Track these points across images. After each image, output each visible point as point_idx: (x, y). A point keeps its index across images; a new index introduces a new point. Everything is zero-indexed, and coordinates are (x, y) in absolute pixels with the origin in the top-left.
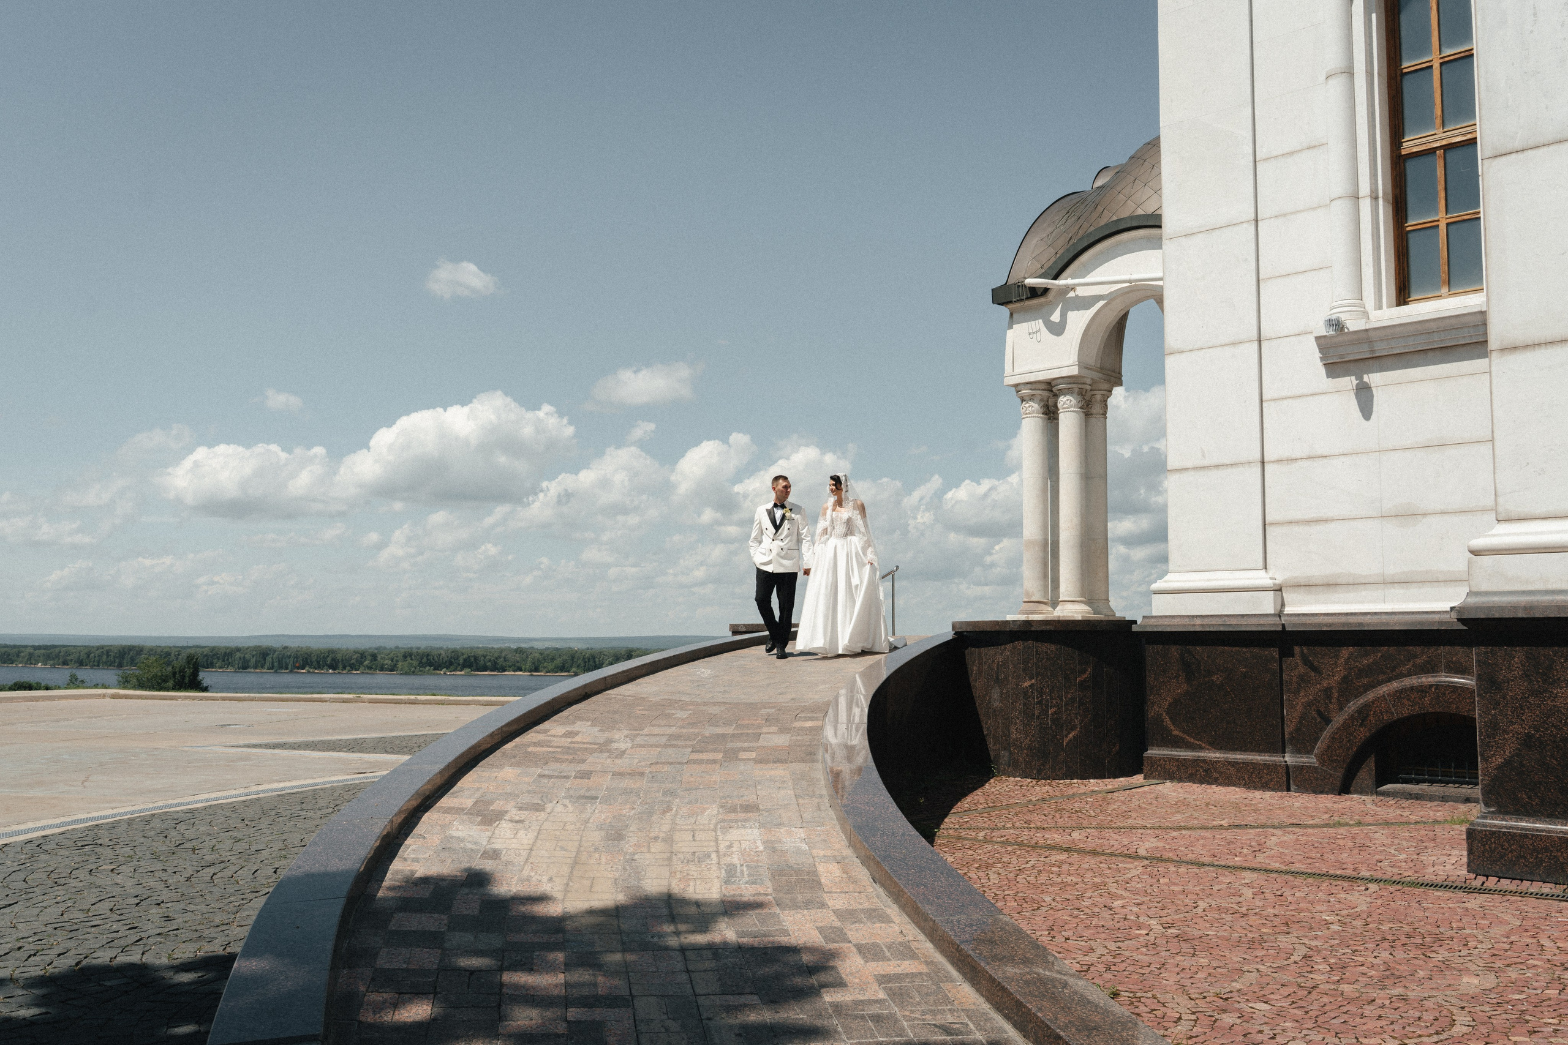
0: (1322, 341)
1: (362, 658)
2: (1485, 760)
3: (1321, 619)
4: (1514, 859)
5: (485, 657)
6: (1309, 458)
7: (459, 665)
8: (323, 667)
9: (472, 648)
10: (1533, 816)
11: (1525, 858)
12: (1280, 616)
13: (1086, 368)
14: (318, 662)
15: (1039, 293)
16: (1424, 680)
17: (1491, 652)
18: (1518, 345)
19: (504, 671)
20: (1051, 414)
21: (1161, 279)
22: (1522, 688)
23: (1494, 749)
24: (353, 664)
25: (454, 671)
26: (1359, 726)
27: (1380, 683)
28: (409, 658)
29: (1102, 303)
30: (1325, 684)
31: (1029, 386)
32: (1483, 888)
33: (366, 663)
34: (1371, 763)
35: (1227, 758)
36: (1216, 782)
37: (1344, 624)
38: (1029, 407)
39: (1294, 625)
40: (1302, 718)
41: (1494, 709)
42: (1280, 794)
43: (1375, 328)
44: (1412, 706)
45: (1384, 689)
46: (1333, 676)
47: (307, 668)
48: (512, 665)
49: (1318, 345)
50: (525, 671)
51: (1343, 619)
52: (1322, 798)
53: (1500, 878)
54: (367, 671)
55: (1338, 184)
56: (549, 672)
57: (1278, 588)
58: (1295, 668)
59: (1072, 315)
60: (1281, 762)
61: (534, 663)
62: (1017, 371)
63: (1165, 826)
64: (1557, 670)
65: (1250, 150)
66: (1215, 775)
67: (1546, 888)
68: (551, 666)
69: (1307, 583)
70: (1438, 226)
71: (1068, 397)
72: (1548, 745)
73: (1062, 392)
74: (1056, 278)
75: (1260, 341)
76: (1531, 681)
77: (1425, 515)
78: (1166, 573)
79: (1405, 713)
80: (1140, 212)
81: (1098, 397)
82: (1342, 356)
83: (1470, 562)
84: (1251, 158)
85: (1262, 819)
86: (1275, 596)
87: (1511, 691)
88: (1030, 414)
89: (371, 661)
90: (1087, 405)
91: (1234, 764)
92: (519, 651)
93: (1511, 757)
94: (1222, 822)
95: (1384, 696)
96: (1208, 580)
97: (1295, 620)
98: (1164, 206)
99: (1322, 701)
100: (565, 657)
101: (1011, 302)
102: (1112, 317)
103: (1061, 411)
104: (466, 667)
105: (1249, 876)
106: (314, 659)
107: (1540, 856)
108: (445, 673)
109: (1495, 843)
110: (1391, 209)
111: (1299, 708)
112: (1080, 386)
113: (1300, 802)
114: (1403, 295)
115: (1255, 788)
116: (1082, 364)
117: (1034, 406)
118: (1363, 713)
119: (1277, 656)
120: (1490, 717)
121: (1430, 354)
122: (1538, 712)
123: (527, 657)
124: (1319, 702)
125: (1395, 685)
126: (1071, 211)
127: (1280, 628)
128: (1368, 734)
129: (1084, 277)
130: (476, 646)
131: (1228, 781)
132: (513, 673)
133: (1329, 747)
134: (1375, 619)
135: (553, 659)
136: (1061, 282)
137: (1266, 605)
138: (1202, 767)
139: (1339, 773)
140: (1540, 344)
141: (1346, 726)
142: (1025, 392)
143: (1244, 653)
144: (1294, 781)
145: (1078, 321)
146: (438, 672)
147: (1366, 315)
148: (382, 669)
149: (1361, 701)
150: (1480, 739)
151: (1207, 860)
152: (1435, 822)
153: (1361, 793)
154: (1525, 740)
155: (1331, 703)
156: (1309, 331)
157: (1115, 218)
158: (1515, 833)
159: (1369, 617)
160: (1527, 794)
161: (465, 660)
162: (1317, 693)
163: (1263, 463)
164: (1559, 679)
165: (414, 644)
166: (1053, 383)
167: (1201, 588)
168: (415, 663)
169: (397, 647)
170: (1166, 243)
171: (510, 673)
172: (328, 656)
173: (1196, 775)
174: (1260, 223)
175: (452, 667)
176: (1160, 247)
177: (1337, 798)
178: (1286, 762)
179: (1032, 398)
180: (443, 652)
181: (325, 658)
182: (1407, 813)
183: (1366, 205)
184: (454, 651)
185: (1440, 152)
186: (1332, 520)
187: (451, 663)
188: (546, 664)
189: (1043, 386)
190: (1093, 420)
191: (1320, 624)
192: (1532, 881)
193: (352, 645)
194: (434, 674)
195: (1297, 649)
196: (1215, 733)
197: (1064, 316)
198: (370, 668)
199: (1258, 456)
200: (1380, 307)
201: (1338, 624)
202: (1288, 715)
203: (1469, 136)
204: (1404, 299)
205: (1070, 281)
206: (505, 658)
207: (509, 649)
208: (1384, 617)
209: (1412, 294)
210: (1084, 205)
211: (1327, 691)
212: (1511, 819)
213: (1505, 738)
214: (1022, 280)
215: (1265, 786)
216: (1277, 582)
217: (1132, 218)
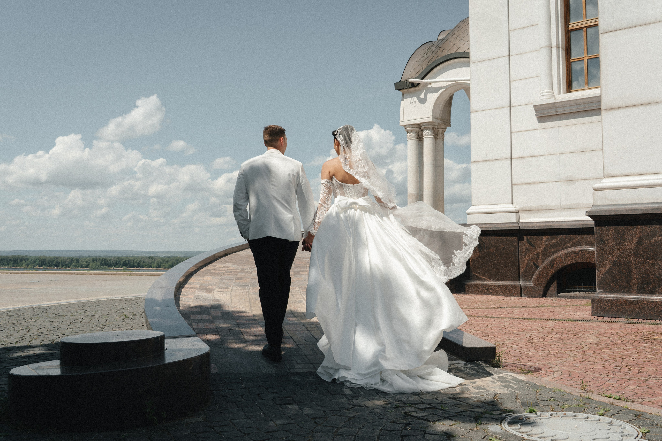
0: (537, 107)
1: (72, 261)
2: (599, 271)
3: (535, 224)
4: (609, 309)
5: (134, 261)
6: (530, 157)
7: (121, 264)
8: (52, 265)
9: (127, 257)
10: (616, 293)
11: (613, 309)
12: (518, 223)
13: (435, 118)
14: (49, 263)
15: (415, 85)
16: (577, 249)
17: (601, 229)
18: (612, 108)
19: (143, 267)
20: (420, 138)
21: (469, 80)
22: (613, 242)
23: (602, 267)
24: (67, 264)
25: (118, 267)
26: (550, 269)
27: (559, 251)
28: (95, 262)
29: (442, 90)
30: (537, 251)
31: (411, 126)
32: (597, 320)
33: (73, 264)
34: (555, 284)
35: (496, 284)
36: (491, 294)
37: (544, 226)
38: (411, 135)
39: (524, 227)
40: (527, 266)
41: (602, 251)
42: (518, 298)
43: (558, 102)
44: (572, 260)
45: (561, 253)
46: (540, 248)
47: (43, 266)
48: (147, 265)
49: (535, 109)
50: (154, 268)
51: (544, 224)
52: (535, 299)
53: (604, 317)
54: (74, 268)
55: (543, 42)
56: (166, 268)
57: (518, 211)
58: (524, 245)
59: (429, 95)
60: (518, 284)
61: (158, 264)
62: (405, 119)
63: (472, 308)
64: (626, 235)
65: (507, 26)
66: (491, 291)
67: (621, 320)
68: (166, 265)
69: (529, 210)
70: (584, 60)
71: (428, 131)
72: (623, 264)
73: (425, 129)
74: (422, 79)
75: (510, 107)
76: (616, 240)
77: (578, 180)
78: (470, 205)
79: (569, 262)
80: (459, 51)
81: (441, 131)
82: (544, 114)
83: (593, 194)
84: (507, 30)
85: (511, 305)
86: (516, 214)
87: (609, 244)
88: (411, 138)
89: (76, 263)
90: (436, 135)
91: (499, 286)
92: (150, 258)
93: (608, 270)
94: (495, 307)
95: (560, 256)
96: (488, 209)
97: (524, 225)
98: (471, 48)
99: (535, 259)
100: (173, 261)
101: (403, 89)
102: (447, 97)
103: (424, 137)
104: (124, 266)
105: (507, 320)
106: (47, 262)
107: (619, 308)
108: (113, 269)
109: (602, 303)
110: (565, 51)
111: (526, 262)
112: (433, 126)
113: (526, 300)
114: (569, 88)
115: (507, 296)
116: (434, 117)
117: (413, 135)
118: (552, 264)
119: (517, 240)
120: (601, 254)
121: (580, 113)
122: (618, 252)
123: (155, 261)
124: (534, 259)
125: (565, 251)
126: (429, 50)
127: (518, 228)
128: (554, 272)
129: (435, 79)
130: (129, 255)
131: (496, 294)
132: (148, 269)
133: (538, 278)
134: (557, 224)
135: (168, 262)
136: (425, 81)
137: (512, 219)
138: (485, 288)
139: (542, 289)
140: (620, 108)
141: (545, 269)
142: (409, 128)
143: (503, 239)
144: (523, 293)
145: (432, 98)
146: (110, 268)
147: (554, 96)
148: (82, 267)
149: (551, 258)
150: (597, 263)
151: (490, 316)
152: (580, 305)
153: (551, 297)
154: (614, 263)
155: (539, 259)
156: (531, 103)
157: (448, 53)
158: (610, 299)
159: (554, 223)
160: (614, 284)
161: (124, 262)
162: (533, 255)
163: (511, 159)
164: (626, 239)
165: (98, 255)
166: (421, 125)
167: (485, 212)
168: (99, 264)
169: (89, 256)
170: (471, 65)
171: (146, 269)
172: (54, 260)
173: (483, 291)
174: (511, 57)
175: (117, 266)
176: (469, 67)
177: (541, 299)
178: (520, 284)
179: (412, 131)
180: (112, 259)
181: (53, 261)
182: (569, 303)
183: (554, 51)
184: (118, 258)
185: (585, 29)
186: (540, 183)
187: (117, 264)
188: (164, 264)
189: (417, 126)
190: (438, 141)
191: (534, 226)
192: (616, 318)
193: (67, 255)
194: (108, 269)
195: (525, 237)
196: (491, 273)
197: (426, 96)
198: (75, 266)
199: (509, 156)
200: (560, 94)
201: (542, 226)
202: (521, 265)
203: (596, 23)
204: (570, 90)
205: (429, 80)
206: (144, 261)
207: (146, 257)
208: (561, 223)
209: (573, 88)
210: (435, 47)
211: (537, 255)
212: (608, 294)
213: (606, 263)
214: (408, 79)
215: (511, 295)
216: (517, 209)
217: (456, 53)
